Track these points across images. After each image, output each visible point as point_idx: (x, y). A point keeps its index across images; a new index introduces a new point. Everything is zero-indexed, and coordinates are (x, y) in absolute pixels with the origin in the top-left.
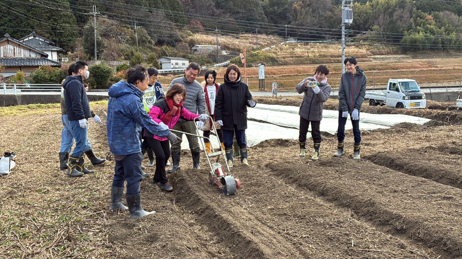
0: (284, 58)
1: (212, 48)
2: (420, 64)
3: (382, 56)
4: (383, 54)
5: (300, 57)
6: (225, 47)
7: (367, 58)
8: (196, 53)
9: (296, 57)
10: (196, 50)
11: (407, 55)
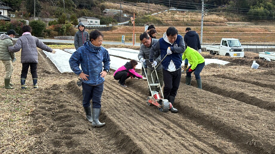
0: (167, 21)
1: (116, 11)
2: (259, 29)
3: (234, 23)
4: (235, 21)
5: (178, 20)
6: (127, 12)
7: (224, 23)
8: (105, 15)
9: (175, 20)
10: (105, 13)
11: (252, 22)
